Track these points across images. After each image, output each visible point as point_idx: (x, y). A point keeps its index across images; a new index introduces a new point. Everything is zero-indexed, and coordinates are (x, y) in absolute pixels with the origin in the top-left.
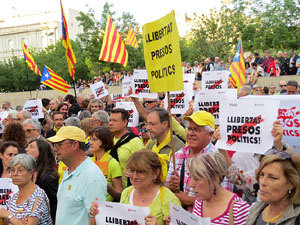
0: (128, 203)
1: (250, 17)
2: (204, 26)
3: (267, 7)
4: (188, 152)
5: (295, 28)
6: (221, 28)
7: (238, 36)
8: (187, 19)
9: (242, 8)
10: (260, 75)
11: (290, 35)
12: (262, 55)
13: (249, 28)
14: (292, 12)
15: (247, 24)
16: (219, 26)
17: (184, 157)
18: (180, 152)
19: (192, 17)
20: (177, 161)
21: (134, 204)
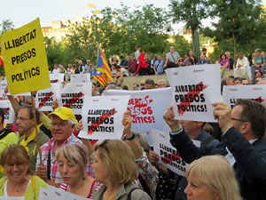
0: (3, 195)
1: (116, 25)
2: (77, 32)
3: (131, 16)
4: (53, 144)
5: (154, 35)
6: (92, 34)
7: (106, 41)
8: (63, 26)
9: (110, 17)
10: (125, 76)
11: (149, 41)
12: (127, 58)
13: (116, 34)
14: (151, 22)
15: (114, 31)
16: (91, 32)
17: (49, 149)
18: (46, 145)
19: (67, 24)
20: (44, 153)
21: (9, 195)
